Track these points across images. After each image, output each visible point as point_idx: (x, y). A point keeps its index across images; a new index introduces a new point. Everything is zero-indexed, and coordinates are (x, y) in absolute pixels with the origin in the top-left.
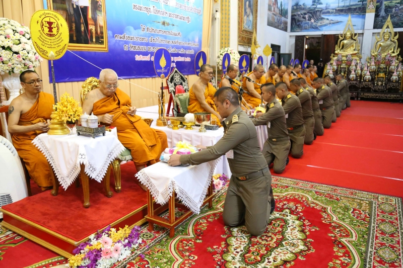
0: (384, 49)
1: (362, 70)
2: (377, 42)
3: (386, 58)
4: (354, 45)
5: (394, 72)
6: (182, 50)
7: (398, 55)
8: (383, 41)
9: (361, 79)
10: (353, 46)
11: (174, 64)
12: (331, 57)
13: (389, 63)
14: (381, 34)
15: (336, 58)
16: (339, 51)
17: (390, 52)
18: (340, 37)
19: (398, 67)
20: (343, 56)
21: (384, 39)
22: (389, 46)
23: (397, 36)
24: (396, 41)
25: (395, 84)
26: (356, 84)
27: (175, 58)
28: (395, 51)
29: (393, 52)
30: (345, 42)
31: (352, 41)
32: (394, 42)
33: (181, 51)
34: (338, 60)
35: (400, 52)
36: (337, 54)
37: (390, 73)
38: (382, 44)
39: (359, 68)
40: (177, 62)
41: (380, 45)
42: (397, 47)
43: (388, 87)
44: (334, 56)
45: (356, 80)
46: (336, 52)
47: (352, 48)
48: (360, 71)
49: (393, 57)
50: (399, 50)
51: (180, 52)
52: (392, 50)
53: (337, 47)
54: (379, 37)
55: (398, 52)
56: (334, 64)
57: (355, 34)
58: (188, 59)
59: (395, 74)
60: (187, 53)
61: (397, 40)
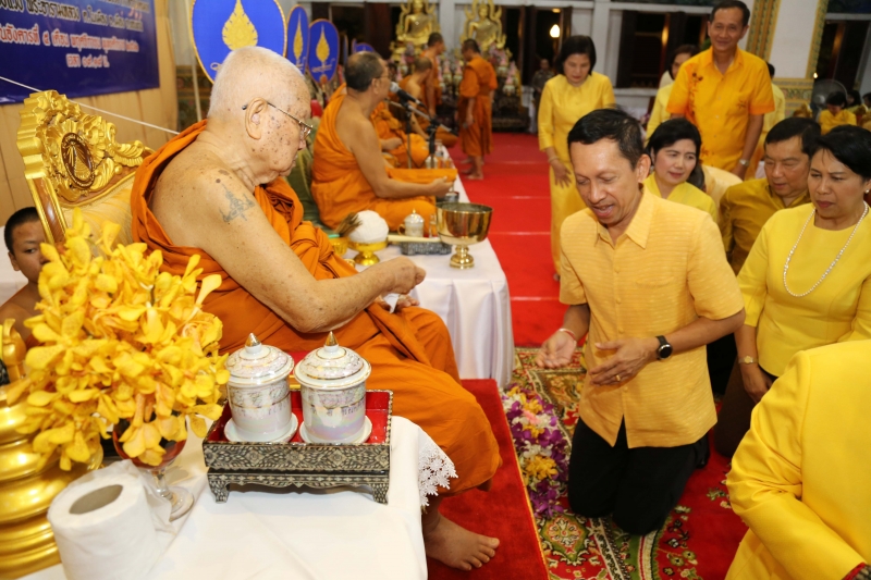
0: (481, 33)
1: (453, 74)
2: (469, 21)
3: (491, 52)
4: (430, 25)
5: (505, 79)
6: (117, 18)
7: (506, 46)
8: (477, 19)
9: (454, 90)
10: (428, 27)
11: (105, 58)
12: (392, 48)
13: (495, 63)
14: (474, 6)
15: (401, 50)
16: (405, 36)
17: (491, 41)
18: (403, 8)
19: (509, 67)
20: (415, 47)
21: (480, 16)
22: (488, 30)
23: (499, 13)
24: (499, 21)
25: (511, 100)
26: (448, 100)
27: (104, 39)
28: (499, 40)
29: (496, 42)
30: (413, 18)
31: (424, 18)
32: (495, 23)
33: (117, 22)
34: (408, 55)
35: (507, 41)
36: (402, 43)
37: (501, 80)
38: (476, 25)
39: (447, 70)
40: (110, 51)
41: (475, 28)
42: (500, 32)
43: (501, 105)
44: (396, 47)
45: (446, 93)
46: (400, 38)
47: (426, 30)
48: (449, 77)
49: (500, 50)
50: (504, 37)
51: (113, 25)
52: (494, 37)
53: (399, 29)
54: (469, 12)
55: (504, 42)
56: (402, 61)
57: (430, 5)
58: (133, 47)
59: (510, 81)
60: (129, 27)
61: (501, 19)
